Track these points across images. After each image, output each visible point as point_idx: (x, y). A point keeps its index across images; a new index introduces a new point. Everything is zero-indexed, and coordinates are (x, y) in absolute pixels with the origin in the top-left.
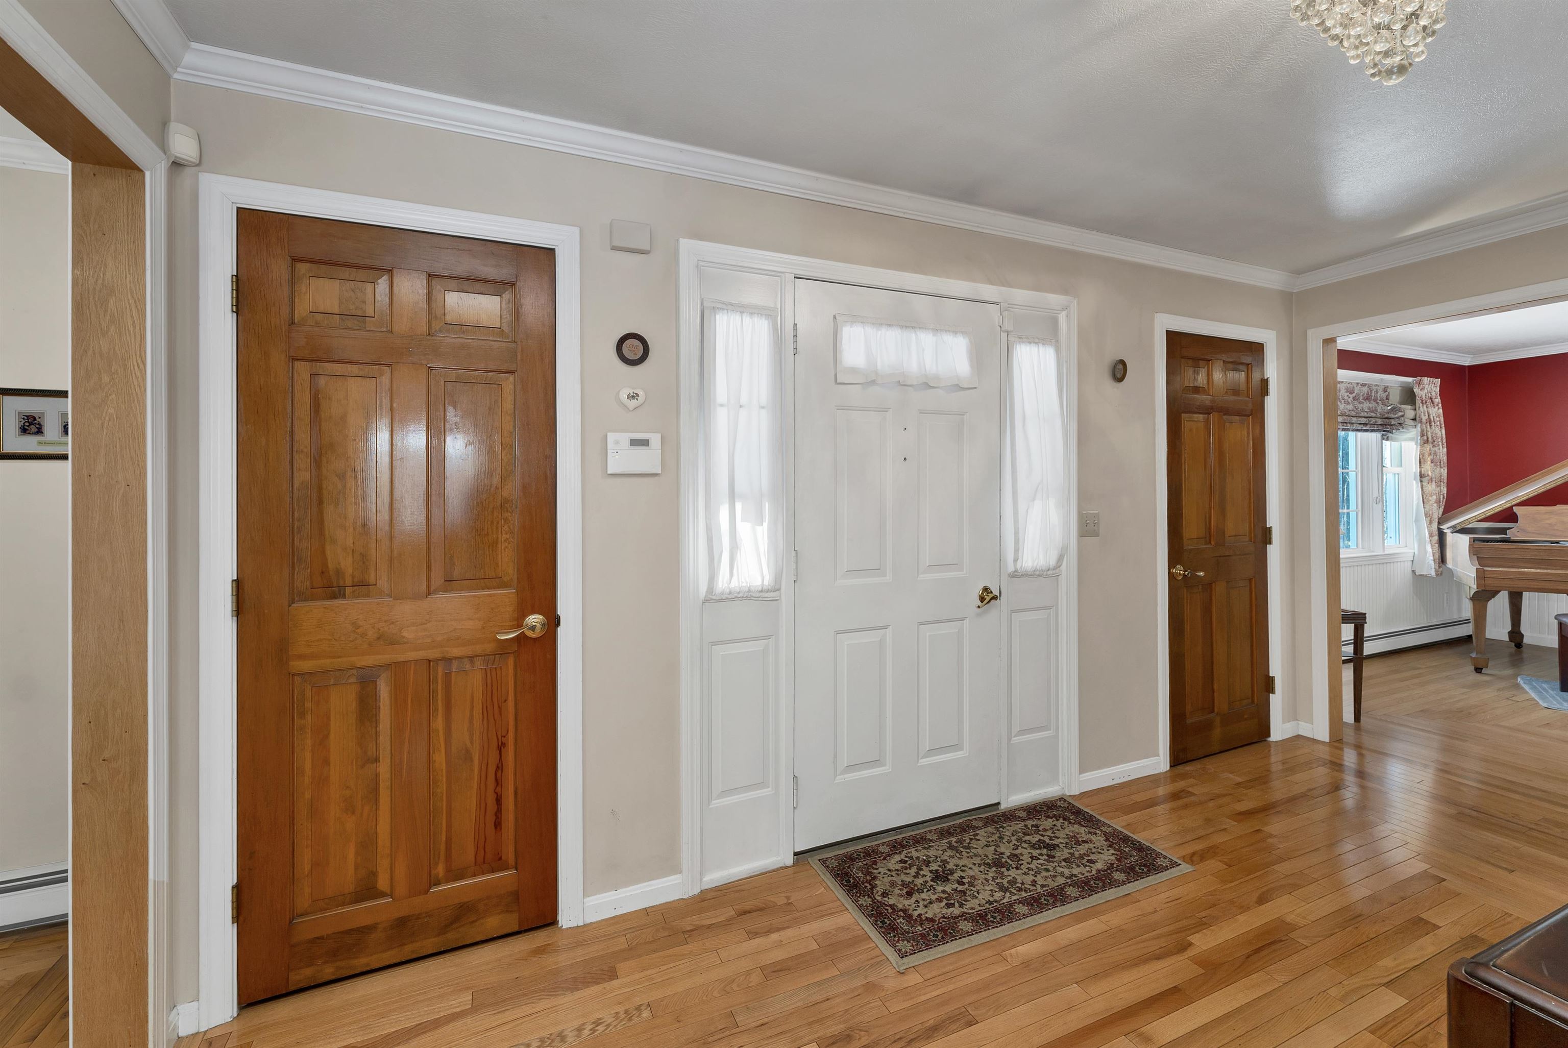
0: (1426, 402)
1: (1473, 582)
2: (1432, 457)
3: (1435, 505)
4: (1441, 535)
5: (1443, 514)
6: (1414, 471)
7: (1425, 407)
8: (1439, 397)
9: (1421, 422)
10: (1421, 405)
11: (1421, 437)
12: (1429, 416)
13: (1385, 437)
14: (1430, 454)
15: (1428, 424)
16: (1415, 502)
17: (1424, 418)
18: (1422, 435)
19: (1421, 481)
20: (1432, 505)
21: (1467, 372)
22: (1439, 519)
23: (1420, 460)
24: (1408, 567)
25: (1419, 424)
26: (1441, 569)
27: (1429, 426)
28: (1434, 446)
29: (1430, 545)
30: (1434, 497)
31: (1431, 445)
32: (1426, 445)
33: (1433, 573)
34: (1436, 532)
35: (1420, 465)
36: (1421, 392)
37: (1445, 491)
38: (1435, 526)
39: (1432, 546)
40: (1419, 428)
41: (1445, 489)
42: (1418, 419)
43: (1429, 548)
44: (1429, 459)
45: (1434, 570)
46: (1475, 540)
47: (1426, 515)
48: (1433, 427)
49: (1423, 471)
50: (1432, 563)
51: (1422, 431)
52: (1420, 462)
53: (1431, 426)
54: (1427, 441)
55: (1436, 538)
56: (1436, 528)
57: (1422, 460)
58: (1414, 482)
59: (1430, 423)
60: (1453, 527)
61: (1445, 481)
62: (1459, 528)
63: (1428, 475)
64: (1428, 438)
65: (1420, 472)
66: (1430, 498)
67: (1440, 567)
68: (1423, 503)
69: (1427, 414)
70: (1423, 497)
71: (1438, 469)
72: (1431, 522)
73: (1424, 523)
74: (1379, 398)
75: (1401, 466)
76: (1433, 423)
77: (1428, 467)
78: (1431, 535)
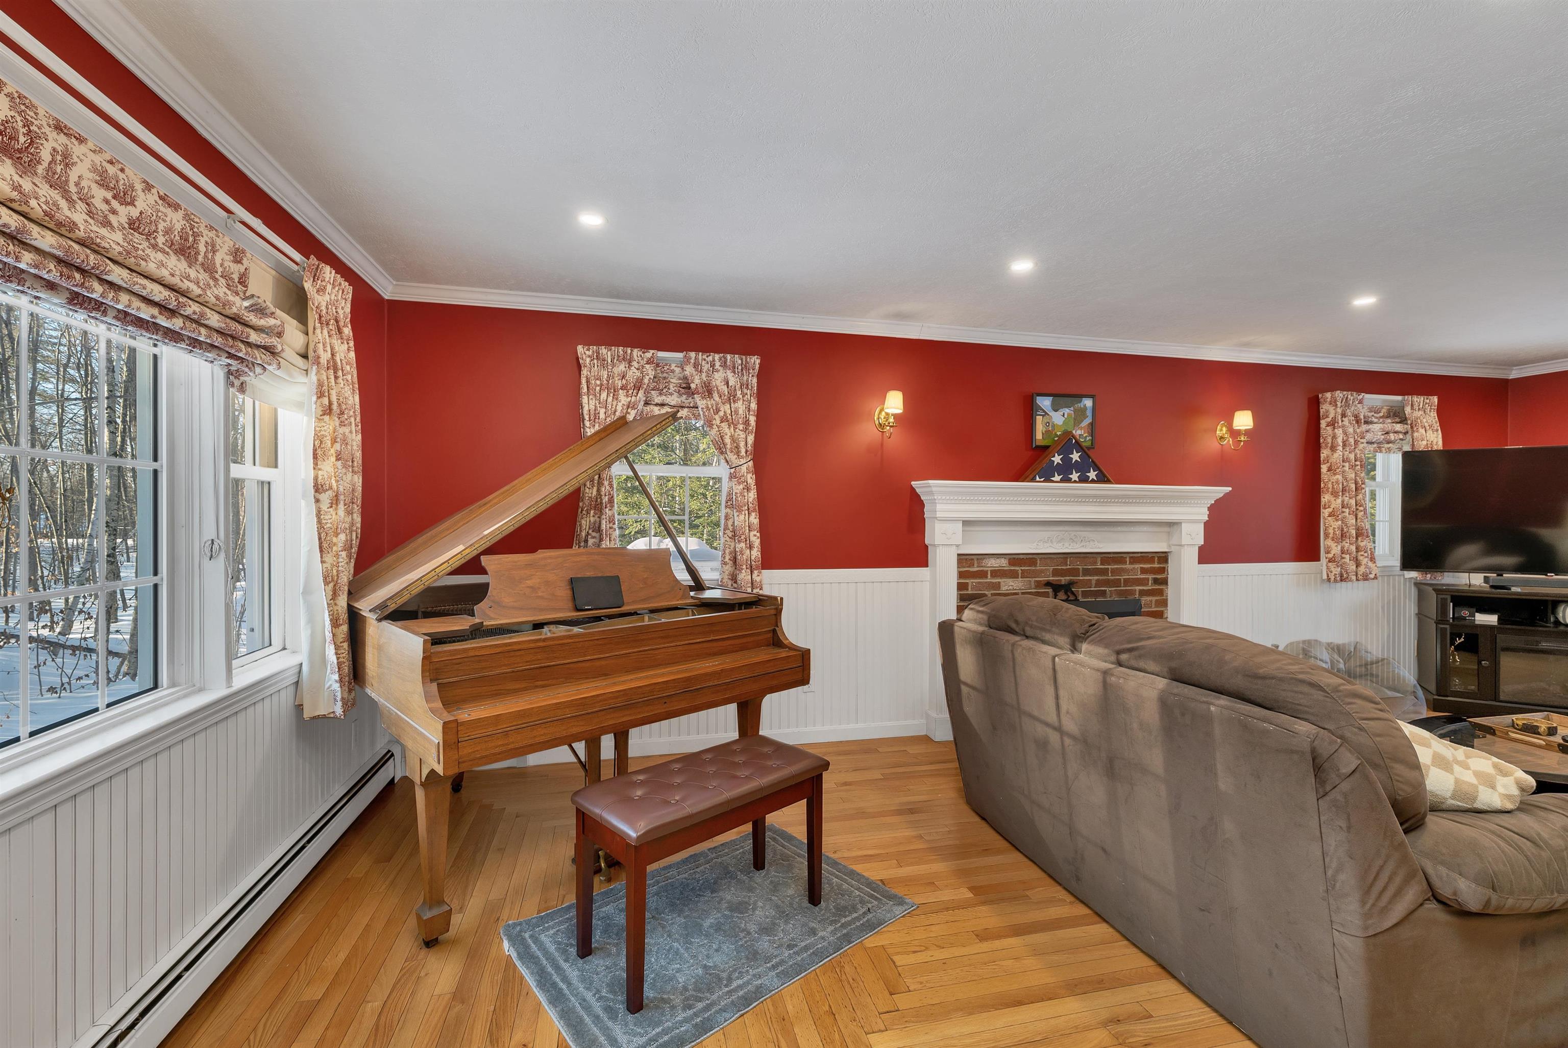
0: (328, 324)
1: (435, 755)
2: (337, 446)
3: (344, 554)
4: (355, 620)
5: (355, 574)
6: (303, 476)
7: (325, 332)
8: (349, 326)
9: (317, 361)
10: (318, 325)
11: (318, 398)
12: (333, 355)
13: (237, 383)
14: (334, 441)
15: (331, 372)
16: (304, 550)
17: (325, 357)
18: (320, 395)
19: (317, 501)
20: (337, 556)
21: (386, 311)
22: (350, 583)
23: (315, 450)
24: (286, 699)
25: (315, 367)
26: (353, 694)
27: (332, 377)
28: (342, 424)
29: (332, 647)
30: (342, 537)
31: (337, 423)
32: (326, 418)
33: (339, 710)
34: (344, 616)
35: (316, 464)
36: (320, 298)
37: (358, 519)
38: (343, 601)
39: (337, 648)
40: (313, 377)
41: (359, 519)
42: (311, 354)
43: (330, 651)
44: (332, 451)
45: (339, 704)
46: (436, 640)
47: (325, 578)
48: (340, 380)
49: (320, 478)
50: (336, 687)
51: (320, 384)
52: (315, 457)
53: (336, 378)
54: (328, 411)
55: (345, 628)
56: (345, 605)
57: (319, 452)
58: (303, 503)
59: (335, 372)
60: (382, 606)
61: (359, 502)
62: (392, 607)
63: (331, 488)
64: (330, 403)
65: (316, 478)
66: (335, 540)
67: (350, 691)
68: (321, 551)
69: (329, 349)
70: (320, 539)
71: (350, 475)
72: (335, 595)
73: (321, 595)
74: (220, 270)
75: (276, 466)
76: (340, 373)
77: (328, 467)
78: (335, 624)
